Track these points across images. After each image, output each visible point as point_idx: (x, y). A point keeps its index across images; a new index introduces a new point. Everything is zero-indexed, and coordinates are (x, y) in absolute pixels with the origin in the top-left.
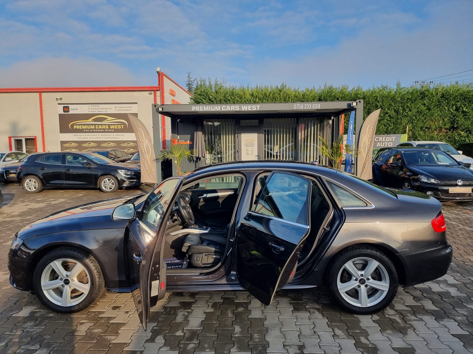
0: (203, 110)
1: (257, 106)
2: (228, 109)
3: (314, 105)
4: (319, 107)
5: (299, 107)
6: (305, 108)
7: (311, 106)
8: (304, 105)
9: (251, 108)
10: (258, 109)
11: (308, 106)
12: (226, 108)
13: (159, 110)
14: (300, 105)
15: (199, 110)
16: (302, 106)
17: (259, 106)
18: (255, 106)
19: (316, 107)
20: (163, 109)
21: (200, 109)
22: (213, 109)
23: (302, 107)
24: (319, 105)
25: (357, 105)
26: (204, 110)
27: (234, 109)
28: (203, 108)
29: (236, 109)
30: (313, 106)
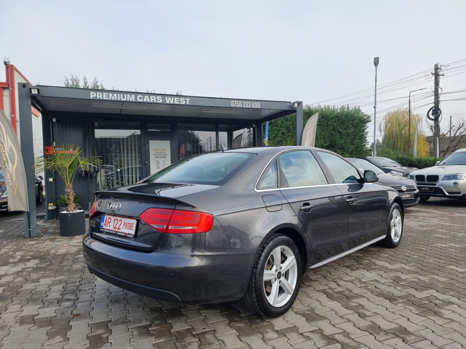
0: (107, 98)
1: (186, 99)
2: (147, 100)
3: (253, 103)
4: (259, 106)
5: (238, 104)
6: (244, 106)
7: (250, 105)
8: (242, 103)
9: (178, 101)
10: (188, 103)
11: (247, 104)
12: (143, 98)
13: (33, 93)
14: (238, 103)
15: (101, 98)
16: (241, 103)
17: (189, 99)
18: (184, 99)
19: (256, 106)
20: (40, 91)
21: (103, 96)
22: (124, 98)
23: (241, 105)
24: (259, 103)
25: (298, 106)
26: (110, 99)
27: (155, 101)
28: (108, 95)
29: (158, 101)
30: (253, 105)
